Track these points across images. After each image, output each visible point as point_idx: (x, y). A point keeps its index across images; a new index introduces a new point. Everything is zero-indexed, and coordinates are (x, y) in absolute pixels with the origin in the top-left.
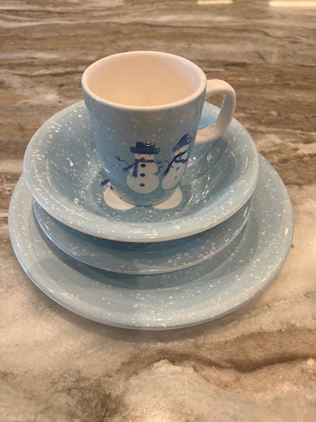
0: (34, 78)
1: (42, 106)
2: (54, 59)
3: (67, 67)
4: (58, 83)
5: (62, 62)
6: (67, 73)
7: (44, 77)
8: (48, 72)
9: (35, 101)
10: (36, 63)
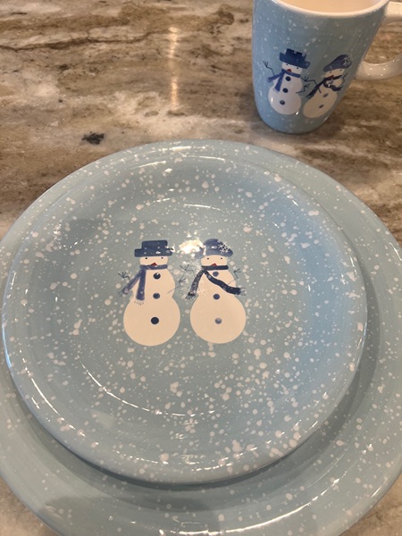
0: (20, 53)
1: (32, 108)
2: (53, 14)
3: (73, 30)
4: (57, 63)
5: (66, 20)
6: (74, 43)
7: (36, 51)
8: (43, 40)
9: (20, 100)
10: (25, 23)
